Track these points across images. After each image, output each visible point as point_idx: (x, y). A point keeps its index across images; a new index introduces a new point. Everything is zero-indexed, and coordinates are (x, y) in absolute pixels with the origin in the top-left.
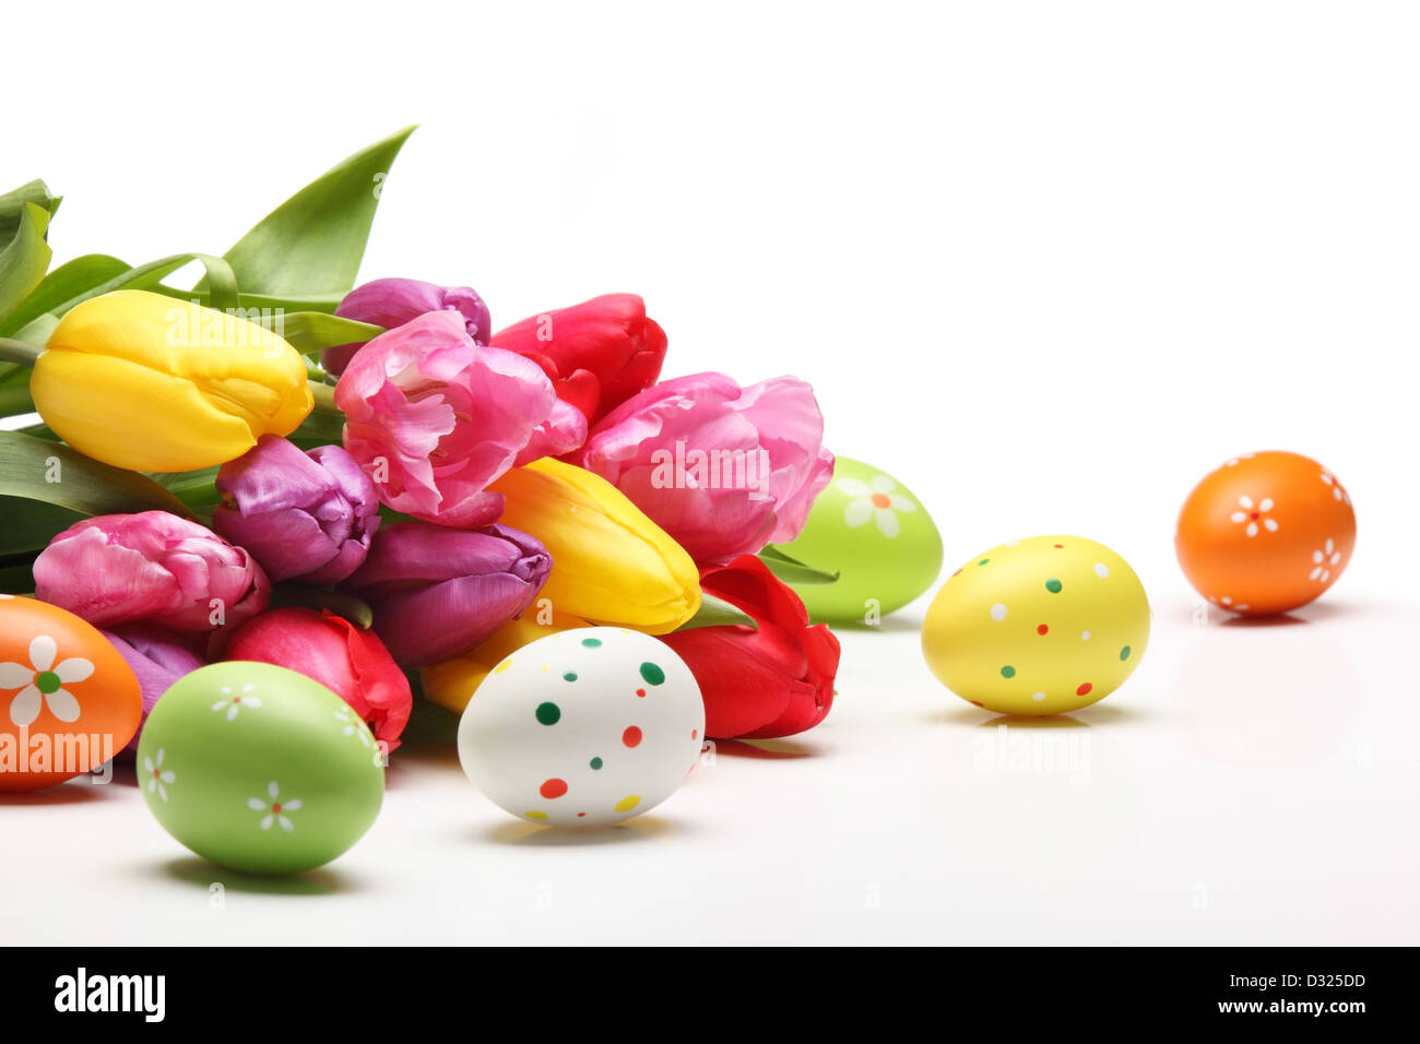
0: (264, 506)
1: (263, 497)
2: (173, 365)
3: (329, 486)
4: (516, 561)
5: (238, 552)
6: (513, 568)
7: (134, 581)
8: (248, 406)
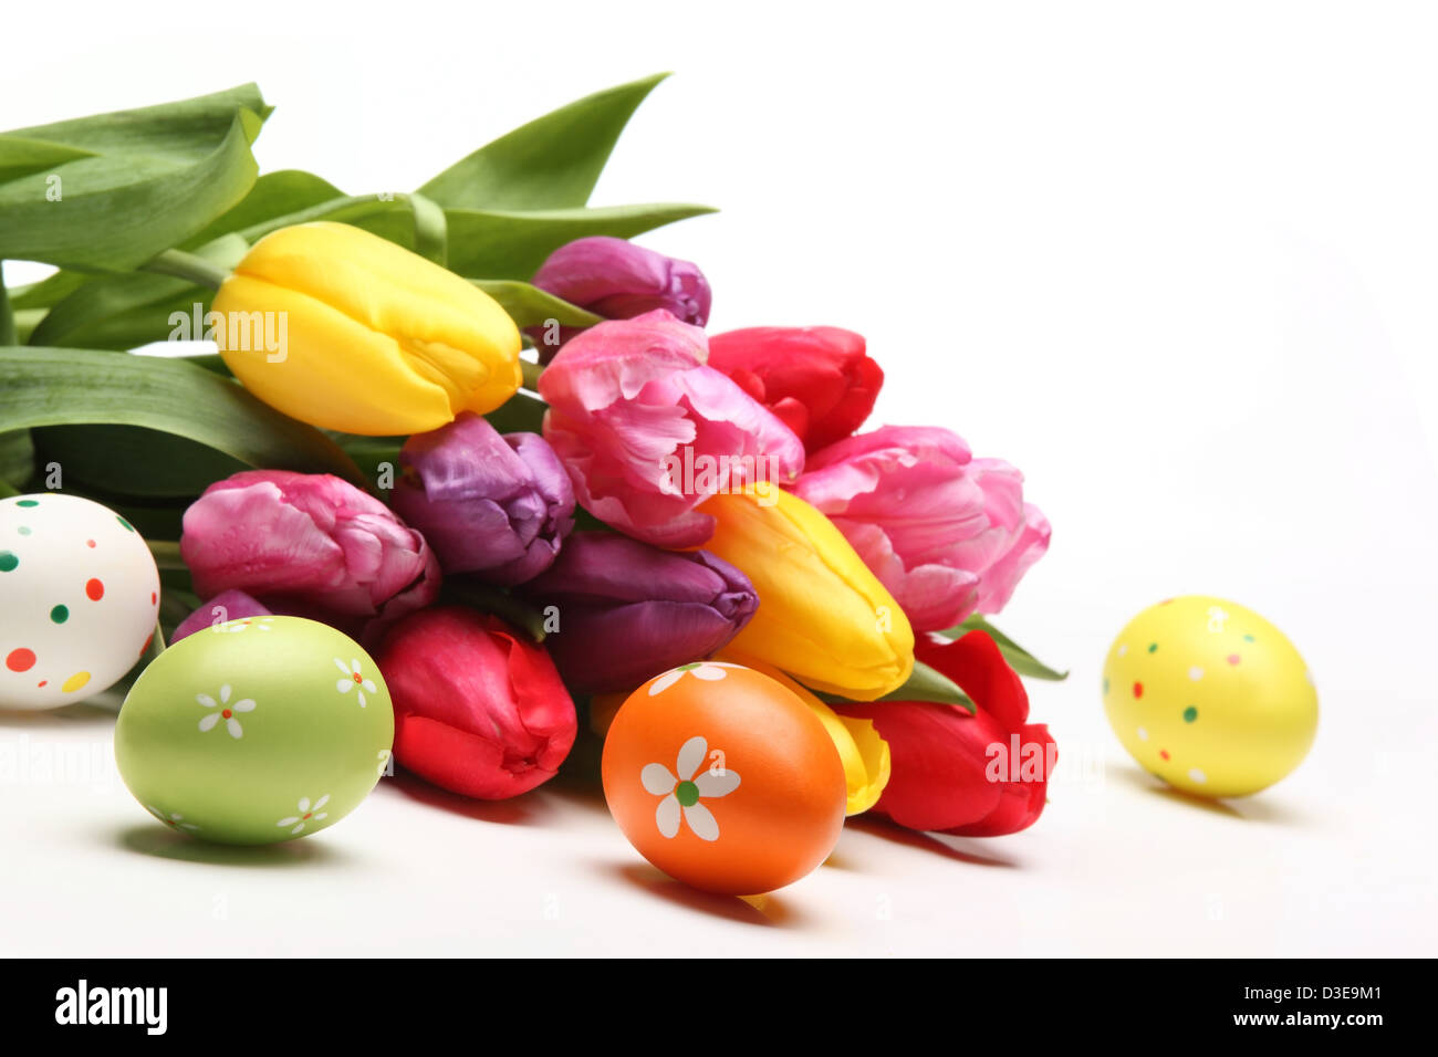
0: (453, 492)
1: (453, 482)
2: (375, 317)
3: (526, 481)
4: (719, 595)
5: (414, 536)
6: (715, 601)
7: (297, 546)
8: (454, 376)
